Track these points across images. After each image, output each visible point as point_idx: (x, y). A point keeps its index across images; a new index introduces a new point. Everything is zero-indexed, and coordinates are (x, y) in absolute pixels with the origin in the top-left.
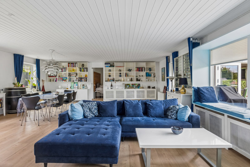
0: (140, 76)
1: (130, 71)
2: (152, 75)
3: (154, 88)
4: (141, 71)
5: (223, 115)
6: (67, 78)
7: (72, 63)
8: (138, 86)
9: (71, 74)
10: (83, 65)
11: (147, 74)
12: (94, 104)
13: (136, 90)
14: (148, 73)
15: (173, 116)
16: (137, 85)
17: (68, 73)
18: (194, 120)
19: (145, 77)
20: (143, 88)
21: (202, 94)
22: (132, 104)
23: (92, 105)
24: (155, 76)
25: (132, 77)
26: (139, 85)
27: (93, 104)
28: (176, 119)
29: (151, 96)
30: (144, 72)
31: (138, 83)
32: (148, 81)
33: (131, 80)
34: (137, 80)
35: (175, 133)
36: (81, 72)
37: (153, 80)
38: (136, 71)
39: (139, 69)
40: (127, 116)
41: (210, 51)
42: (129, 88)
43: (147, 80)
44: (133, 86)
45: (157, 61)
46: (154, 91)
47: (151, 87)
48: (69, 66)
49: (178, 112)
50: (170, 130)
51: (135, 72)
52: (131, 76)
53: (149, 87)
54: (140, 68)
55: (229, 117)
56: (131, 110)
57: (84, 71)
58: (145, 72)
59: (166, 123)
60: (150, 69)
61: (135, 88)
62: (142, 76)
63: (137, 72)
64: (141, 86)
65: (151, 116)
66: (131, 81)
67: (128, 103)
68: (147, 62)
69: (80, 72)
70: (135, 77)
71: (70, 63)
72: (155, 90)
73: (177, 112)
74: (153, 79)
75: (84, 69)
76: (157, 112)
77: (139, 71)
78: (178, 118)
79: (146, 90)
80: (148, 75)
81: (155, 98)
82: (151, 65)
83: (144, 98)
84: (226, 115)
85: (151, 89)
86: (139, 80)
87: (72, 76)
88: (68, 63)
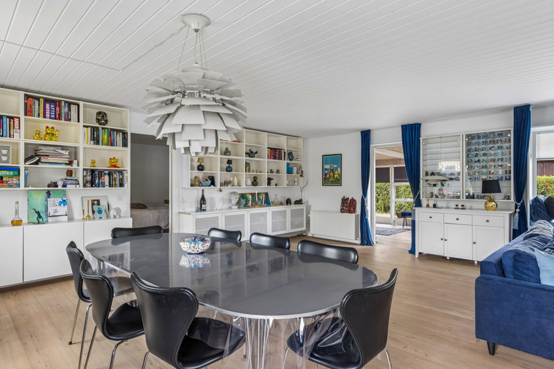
1: (254, 157)
2: (295, 170)
3: (300, 202)
4: (279, 159)
6: (18, 169)
7: (46, 101)
8: (266, 200)
9: (44, 150)
10: (102, 117)
13: (270, 211)
14: (289, 164)
17: (26, 144)
19: (286, 175)
20: (281, 204)
24: (303, 174)
25: (256, 174)
26: (267, 195)
30: (283, 161)
32: (290, 185)
33: (254, 182)
36: (100, 147)
38: (268, 157)
39: (275, 153)
43: (288, 182)
45: (304, 136)
46: (303, 209)
48: (28, 111)
51: (266, 160)
52: (254, 171)
53: (289, 202)
54: (276, 150)
57: (112, 144)
58: (286, 162)
60: (291, 155)
62: (278, 172)
63: (269, 160)
66: (254, 185)
68: (289, 137)
69: (91, 145)
70: (266, 175)
71: (38, 99)
75: (110, 135)
77: (275, 158)
79: (289, 210)
80: (289, 170)
81: (304, 228)
83: (285, 229)
85: (297, 206)
87: (50, 159)
88: (27, 97)
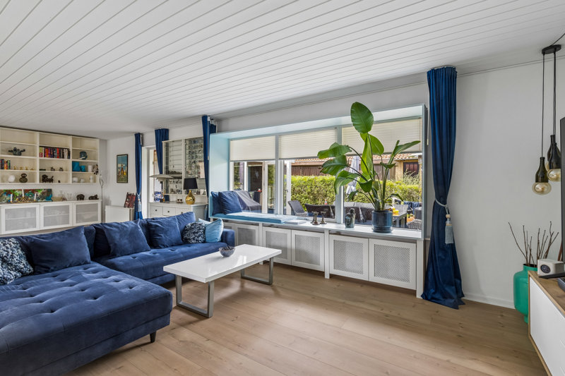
0: (52, 169)
1: (20, 154)
2: (90, 168)
3: (95, 198)
4: (59, 157)
5: (257, 225)
8: (47, 196)
11: (76, 166)
12: (13, 245)
13: (40, 207)
14: (78, 162)
15: (200, 238)
16: (43, 193)
18: (229, 237)
19: (70, 172)
20: (64, 199)
21: (226, 201)
22: (125, 229)
23: (7, 248)
24: (97, 172)
25: (24, 171)
26: (50, 191)
27: (8, 246)
28: (204, 242)
29: (86, 217)
30: (66, 159)
31: (46, 186)
32: (79, 182)
33: (23, 179)
34: (45, 179)
35: (225, 256)
37: (91, 181)
38: (41, 155)
39: (51, 152)
40: (118, 254)
41: (229, 140)
42: (14, 202)
43: (75, 179)
44: (29, 196)
45: (103, 138)
46: (97, 205)
47: (87, 197)
49: (206, 231)
50: (218, 254)
51: (38, 158)
52: (21, 168)
53: (81, 197)
54: (54, 149)
55: (264, 225)
56: (126, 241)
58: (71, 160)
59: (196, 250)
60: (83, 154)
61: (37, 202)
62: (61, 169)
63: (43, 158)
64: (56, 193)
65: (164, 246)
66: (21, 182)
67: (114, 229)
68: (76, 137)
70: (38, 172)
72: (98, 202)
73: (204, 232)
74: (91, 177)
76: (173, 236)
77: (53, 156)
78: (207, 239)
79: (73, 205)
80: (77, 168)
81: (99, 222)
82: (86, 145)
84: (261, 223)
85: (86, 202)
86: (51, 180)
